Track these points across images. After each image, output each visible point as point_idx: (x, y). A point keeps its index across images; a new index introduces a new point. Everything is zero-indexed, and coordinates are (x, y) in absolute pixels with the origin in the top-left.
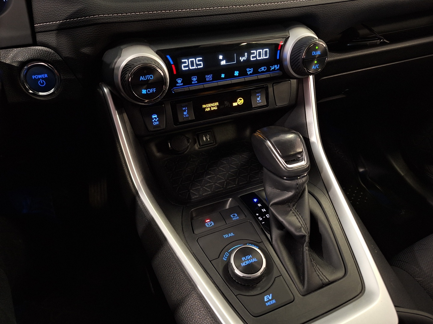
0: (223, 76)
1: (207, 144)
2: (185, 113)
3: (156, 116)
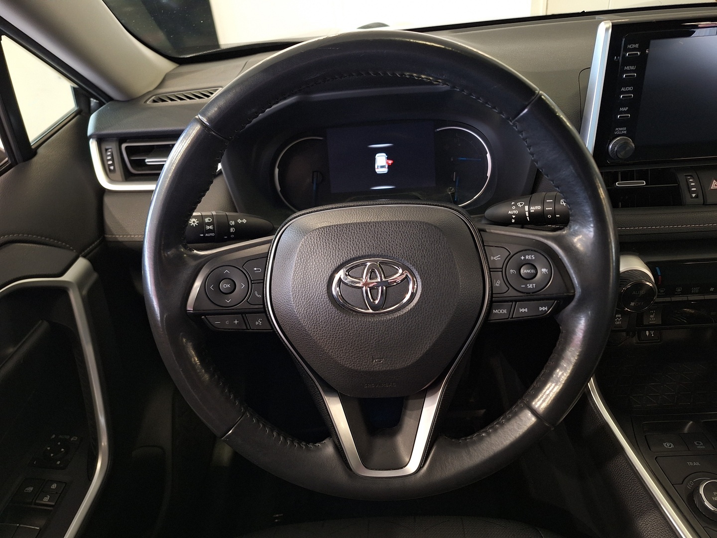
0: (712, 290)
1: (649, 339)
2: (651, 317)
3: (620, 316)
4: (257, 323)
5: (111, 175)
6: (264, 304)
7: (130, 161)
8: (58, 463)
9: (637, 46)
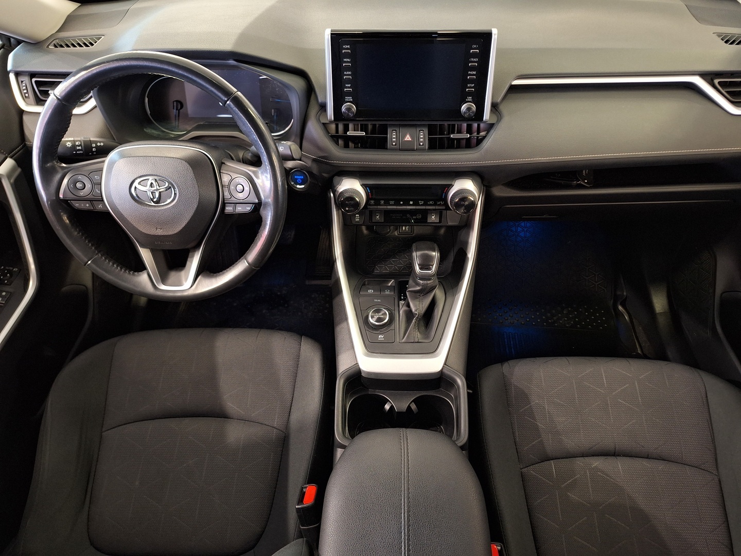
0: (402, 203)
1: (405, 233)
2: (377, 217)
3: (358, 216)
4: (99, 207)
5: (26, 99)
6: (102, 196)
7: (39, 90)
8: (6, 282)
9: (349, 46)
